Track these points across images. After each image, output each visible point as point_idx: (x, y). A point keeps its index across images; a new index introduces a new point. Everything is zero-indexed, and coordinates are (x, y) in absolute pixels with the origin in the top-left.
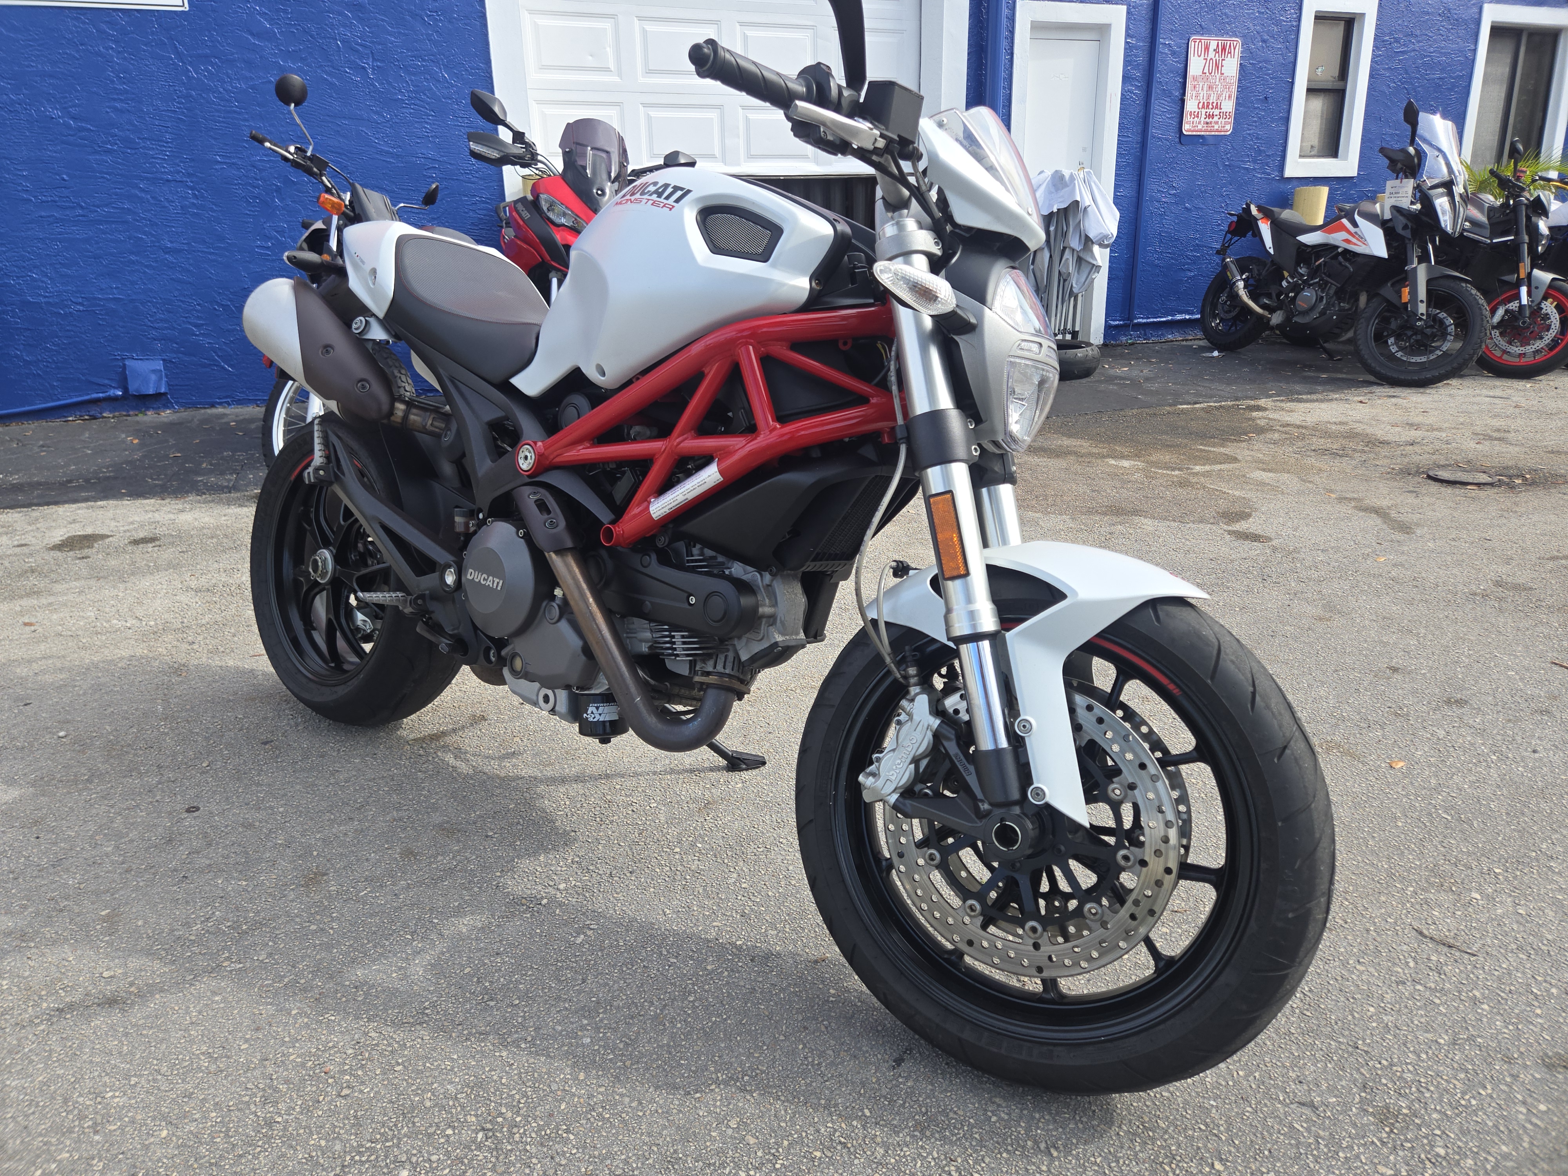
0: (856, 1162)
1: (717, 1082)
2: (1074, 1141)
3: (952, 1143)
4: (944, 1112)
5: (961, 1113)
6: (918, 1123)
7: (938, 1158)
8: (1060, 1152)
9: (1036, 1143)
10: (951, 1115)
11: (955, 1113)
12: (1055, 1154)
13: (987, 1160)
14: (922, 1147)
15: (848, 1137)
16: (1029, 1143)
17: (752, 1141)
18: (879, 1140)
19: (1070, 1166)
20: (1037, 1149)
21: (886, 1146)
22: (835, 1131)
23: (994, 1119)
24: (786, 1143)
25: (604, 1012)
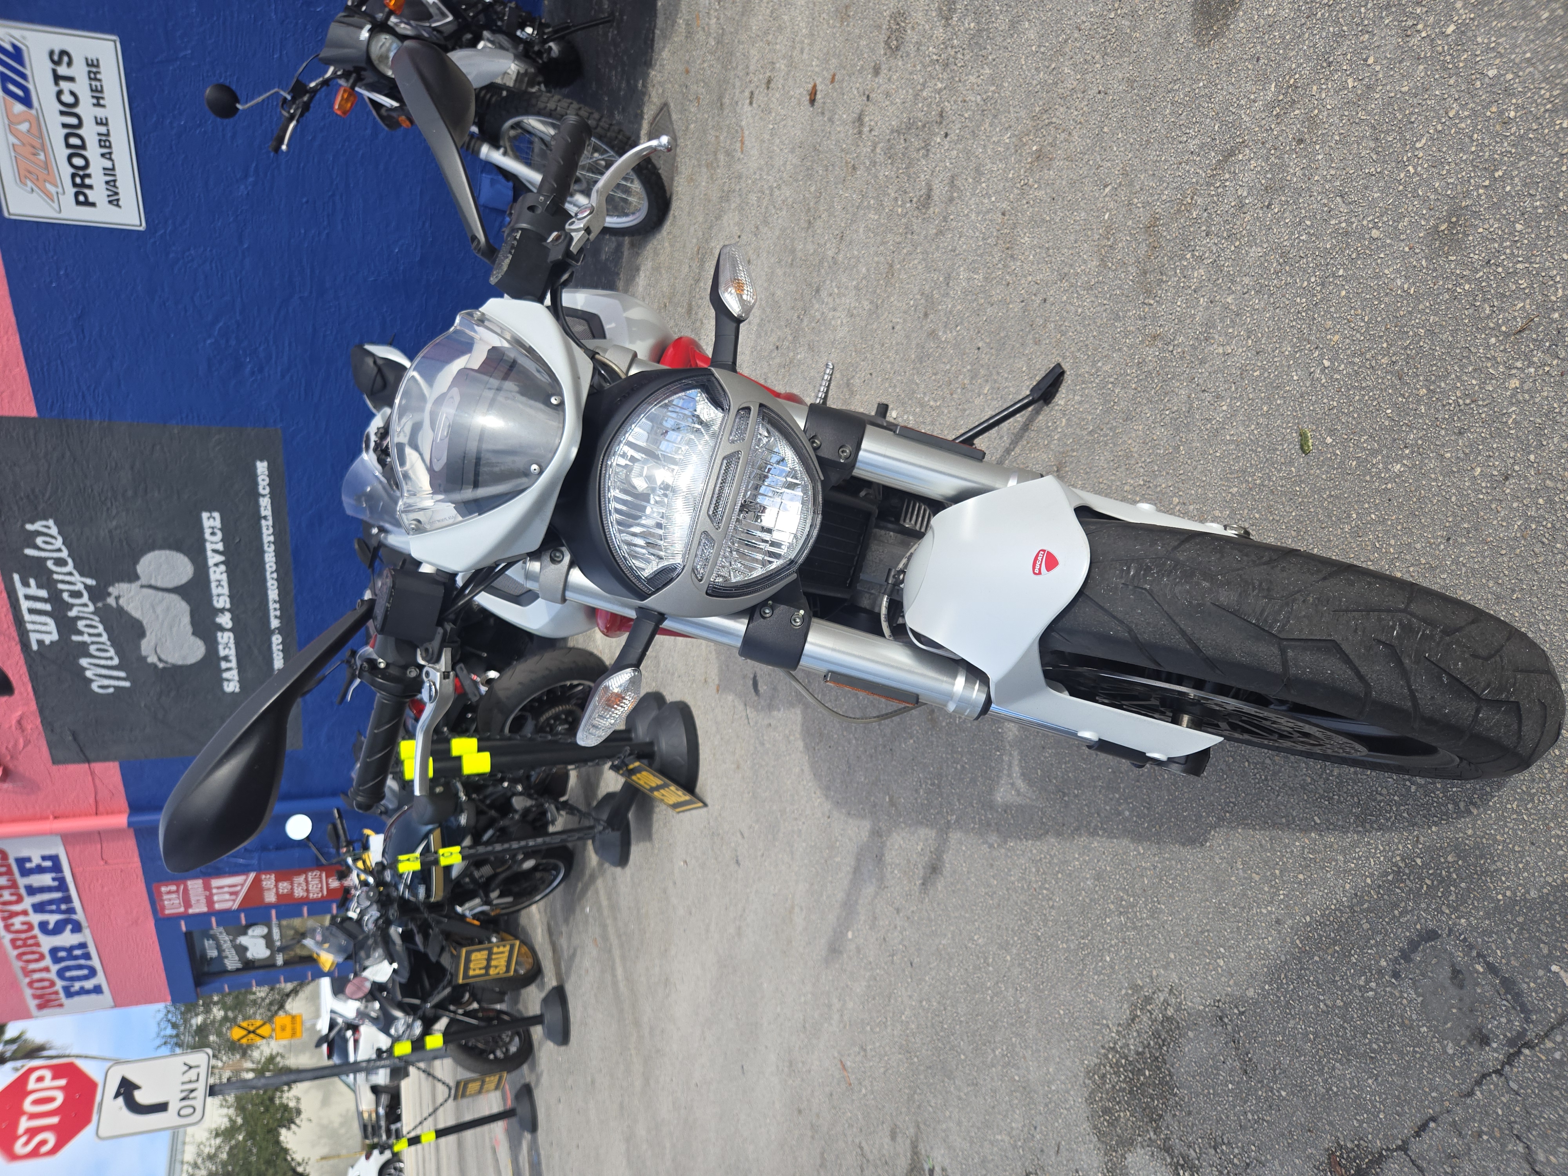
0: (1329, 876)
1: (1214, 827)
2: (1488, 789)
3: (1389, 829)
4: (1371, 798)
5: (1384, 791)
6: (1357, 817)
7: (1384, 850)
8: (1478, 808)
9: (1456, 804)
10: (1379, 798)
11: (1381, 794)
12: (1475, 812)
13: (1422, 839)
14: (1369, 843)
15: (1313, 851)
16: (1450, 806)
17: (1257, 878)
18: (1336, 846)
19: (1491, 822)
20: (1460, 814)
21: (1343, 852)
22: (1303, 847)
23: (1413, 789)
24: (1277, 872)
25: (1122, 782)
